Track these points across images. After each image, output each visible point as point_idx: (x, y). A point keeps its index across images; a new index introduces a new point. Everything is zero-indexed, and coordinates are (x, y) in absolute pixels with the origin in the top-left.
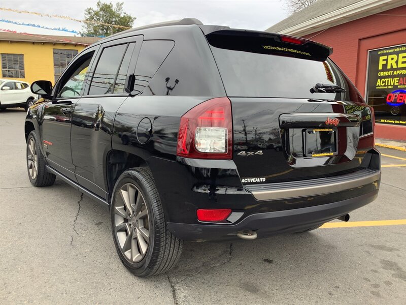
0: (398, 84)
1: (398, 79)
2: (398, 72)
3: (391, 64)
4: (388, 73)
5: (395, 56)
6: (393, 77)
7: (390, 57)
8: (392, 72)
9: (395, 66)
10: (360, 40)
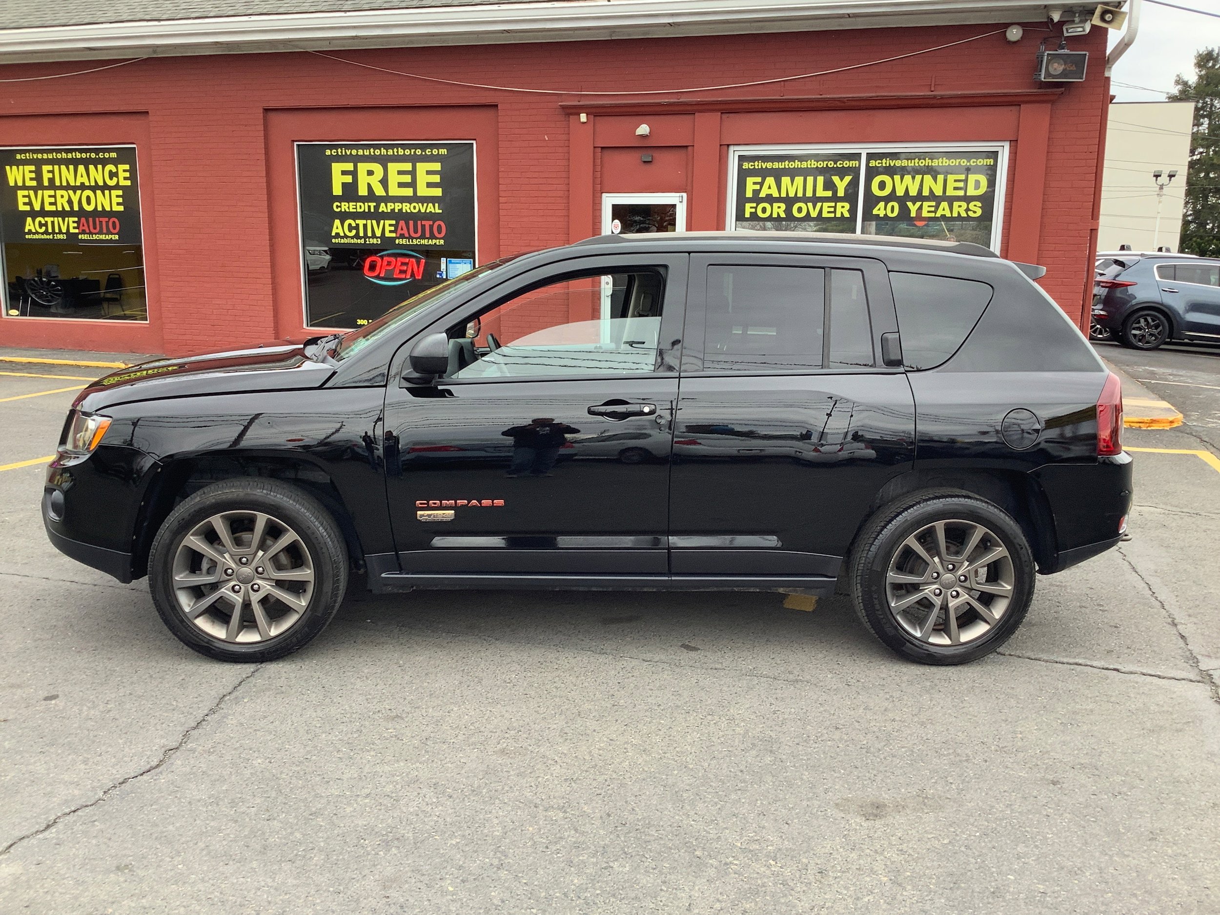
0: (394, 235)
1: (393, 222)
2: (390, 206)
3: (369, 185)
4: (362, 207)
5: (377, 168)
6: (378, 216)
7: (363, 168)
8: (372, 205)
9: (379, 191)
10: (266, 110)
